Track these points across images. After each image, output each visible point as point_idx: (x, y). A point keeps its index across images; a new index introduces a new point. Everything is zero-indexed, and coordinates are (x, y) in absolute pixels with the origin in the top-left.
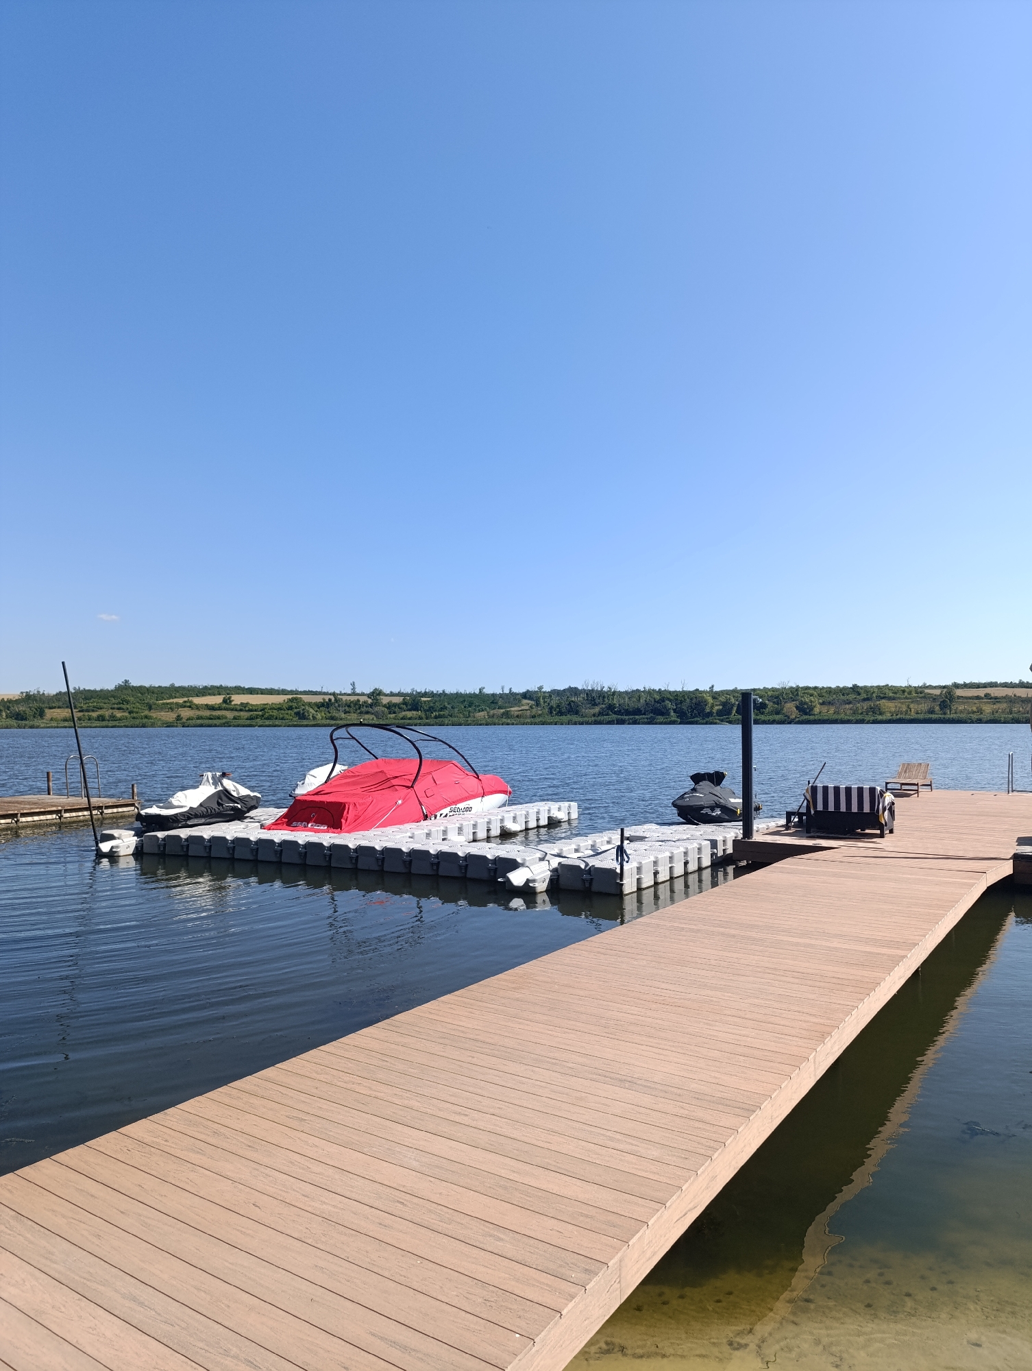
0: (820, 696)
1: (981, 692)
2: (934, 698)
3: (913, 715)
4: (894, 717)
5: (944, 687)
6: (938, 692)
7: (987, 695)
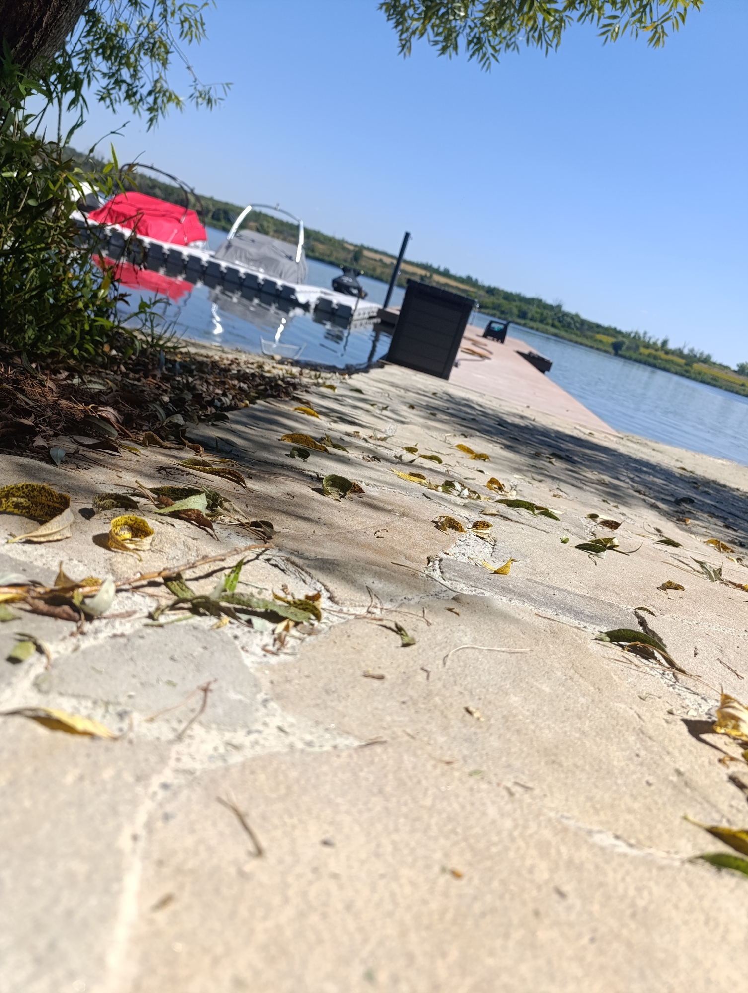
0: (275, 224)
1: (378, 257)
2: (349, 251)
3: (332, 259)
4: (321, 257)
5: (356, 246)
6: (351, 248)
7: (381, 261)
